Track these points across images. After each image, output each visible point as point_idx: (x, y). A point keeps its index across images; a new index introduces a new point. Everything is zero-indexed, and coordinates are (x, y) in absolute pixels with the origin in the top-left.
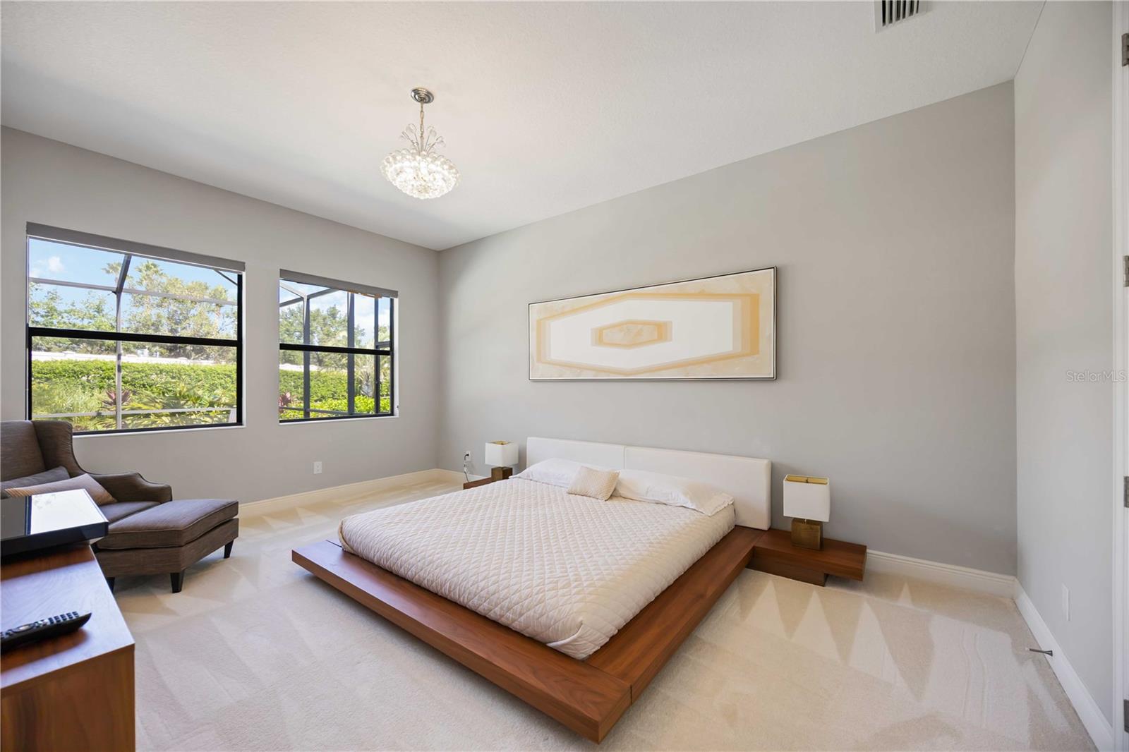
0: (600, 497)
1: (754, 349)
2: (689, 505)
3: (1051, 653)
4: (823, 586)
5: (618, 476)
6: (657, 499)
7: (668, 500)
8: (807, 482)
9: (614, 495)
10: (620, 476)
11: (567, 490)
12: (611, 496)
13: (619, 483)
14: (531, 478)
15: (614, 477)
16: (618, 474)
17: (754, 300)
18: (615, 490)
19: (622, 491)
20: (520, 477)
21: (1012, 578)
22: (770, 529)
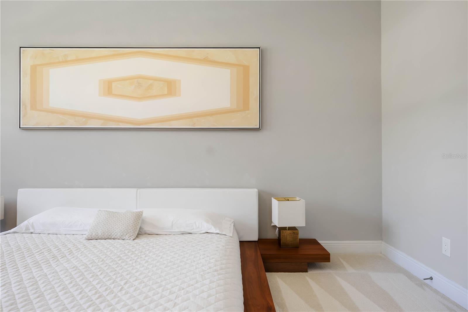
0: (127, 237)
1: (245, 106)
2: (213, 230)
3: (431, 278)
4: (307, 272)
5: (141, 215)
6: (184, 230)
7: (193, 229)
8: (288, 200)
9: (140, 234)
10: (144, 215)
11: (85, 236)
12: (138, 234)
13: (143, 221)
14: (32, 231)
15: (139, 216)
16: (142, 212)
17: (246, 69)
18: (140, 228)
19: (147, 229)
20: (14, 233)
21: (380, 241)
22: (259, 239)
